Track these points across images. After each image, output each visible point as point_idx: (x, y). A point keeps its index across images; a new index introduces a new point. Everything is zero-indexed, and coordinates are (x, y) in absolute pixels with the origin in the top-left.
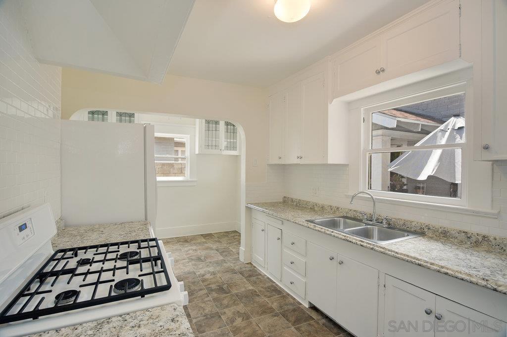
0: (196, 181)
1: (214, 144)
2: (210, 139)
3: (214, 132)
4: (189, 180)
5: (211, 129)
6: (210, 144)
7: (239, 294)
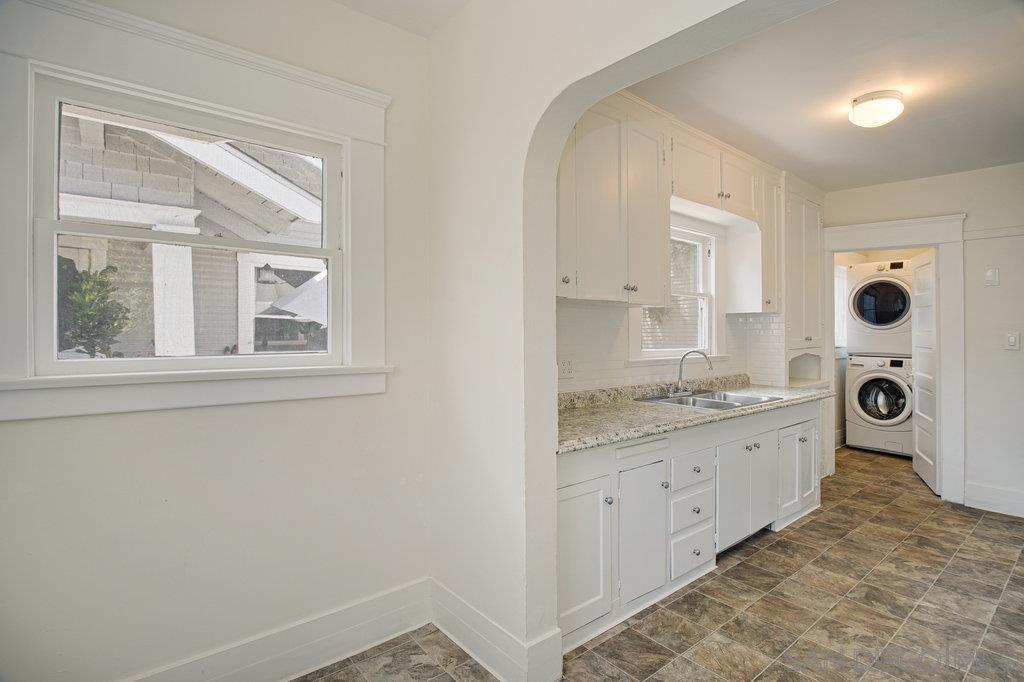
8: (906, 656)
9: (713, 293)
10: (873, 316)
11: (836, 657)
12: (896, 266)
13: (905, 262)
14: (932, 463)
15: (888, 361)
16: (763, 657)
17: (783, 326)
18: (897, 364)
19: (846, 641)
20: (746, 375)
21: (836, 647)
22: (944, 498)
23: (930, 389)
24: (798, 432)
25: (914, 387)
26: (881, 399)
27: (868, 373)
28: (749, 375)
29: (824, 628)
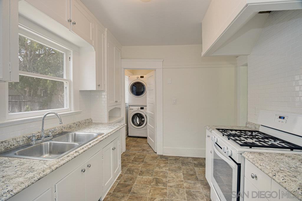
9: (72, 79)
10: (135, 93)
12: (142, 77)
13: (144, 76)
14: (153, 142)
15: (140, 107)
17: (106, 97)
18: (142, 108)
20: (90, 119)
22: (158, 153)
23: (153, 117)
24: (111, 146)
25: (147, 116)
26: (138, 120)
27: (134, 112)
28: (92, 118)
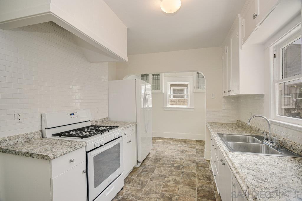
0: (194, 108)
1: (202, 86)
2: (200, 83)
3: (202, 79)
4: (190, 107)
5: (200, 77)
6: (200, 86)
7: (185, 172)
8: (160, 180)
11: (173, 175)
16: (185, 171)
19: (172, 179)
21: (174, 177)
29: (178, 181)
